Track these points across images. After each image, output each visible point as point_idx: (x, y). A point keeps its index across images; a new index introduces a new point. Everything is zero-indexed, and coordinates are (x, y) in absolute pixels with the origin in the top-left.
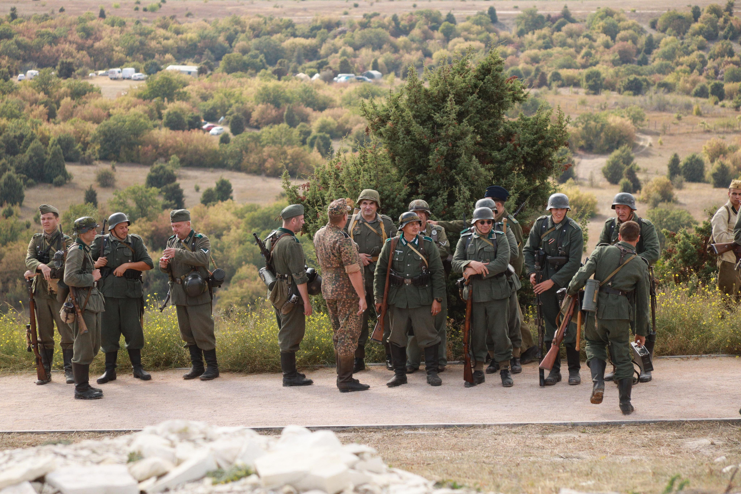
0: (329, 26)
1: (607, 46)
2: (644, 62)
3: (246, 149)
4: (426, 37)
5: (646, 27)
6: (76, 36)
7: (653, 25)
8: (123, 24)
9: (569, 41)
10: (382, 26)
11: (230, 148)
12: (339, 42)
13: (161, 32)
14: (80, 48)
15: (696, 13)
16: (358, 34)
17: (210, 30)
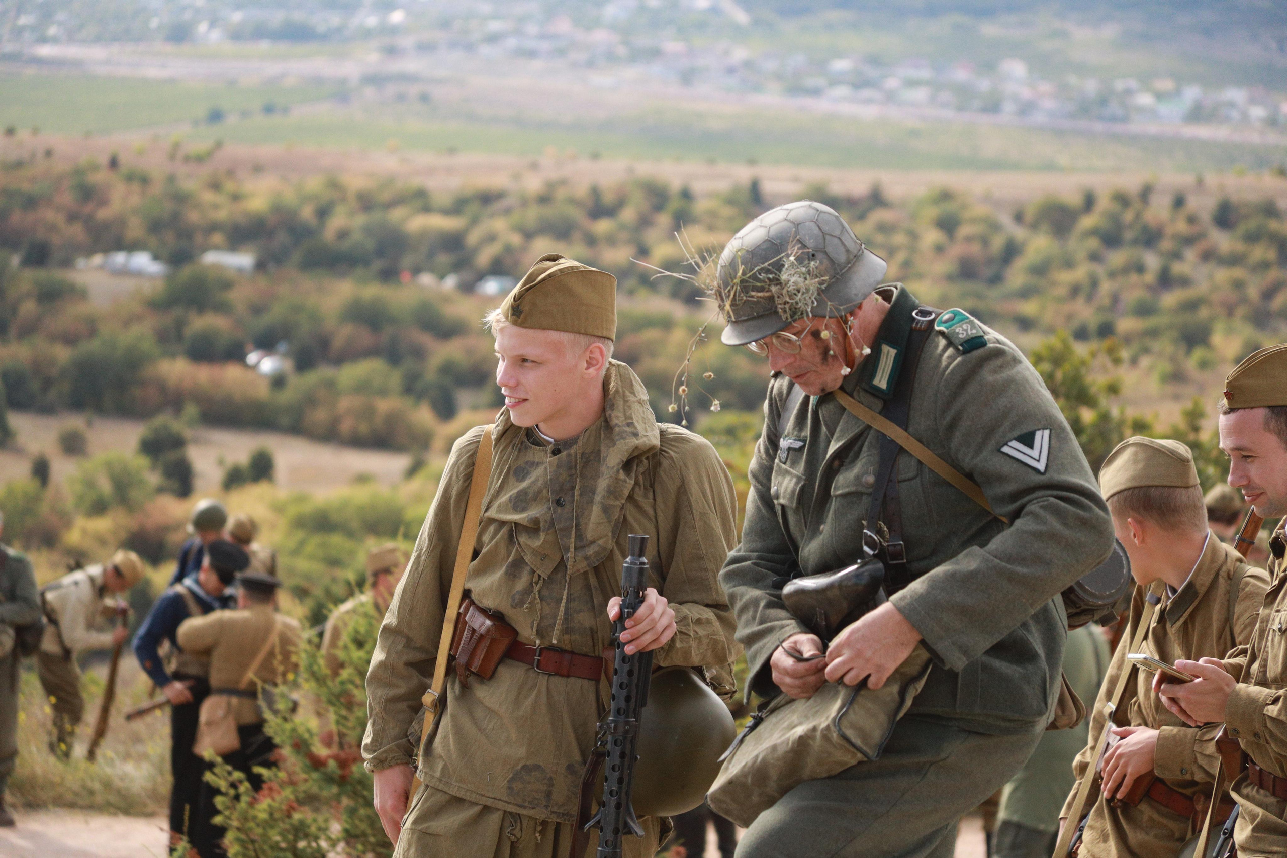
0: (487, 198)
1: (939, 249)
2: (996, 279)
3: (310, 400)
4: (645, 222)
5: (1006, 219)
6: (67, 198)
7: (1019, 218)
8: (145, 181)
9: (880, 238)
10: (573, 201)
11: (287, 396)
12: (499, 225)
13: (208, 197)
14: (72, 217)
15: (1089, 202)
16: (532, 215)
17: (289, 197)
